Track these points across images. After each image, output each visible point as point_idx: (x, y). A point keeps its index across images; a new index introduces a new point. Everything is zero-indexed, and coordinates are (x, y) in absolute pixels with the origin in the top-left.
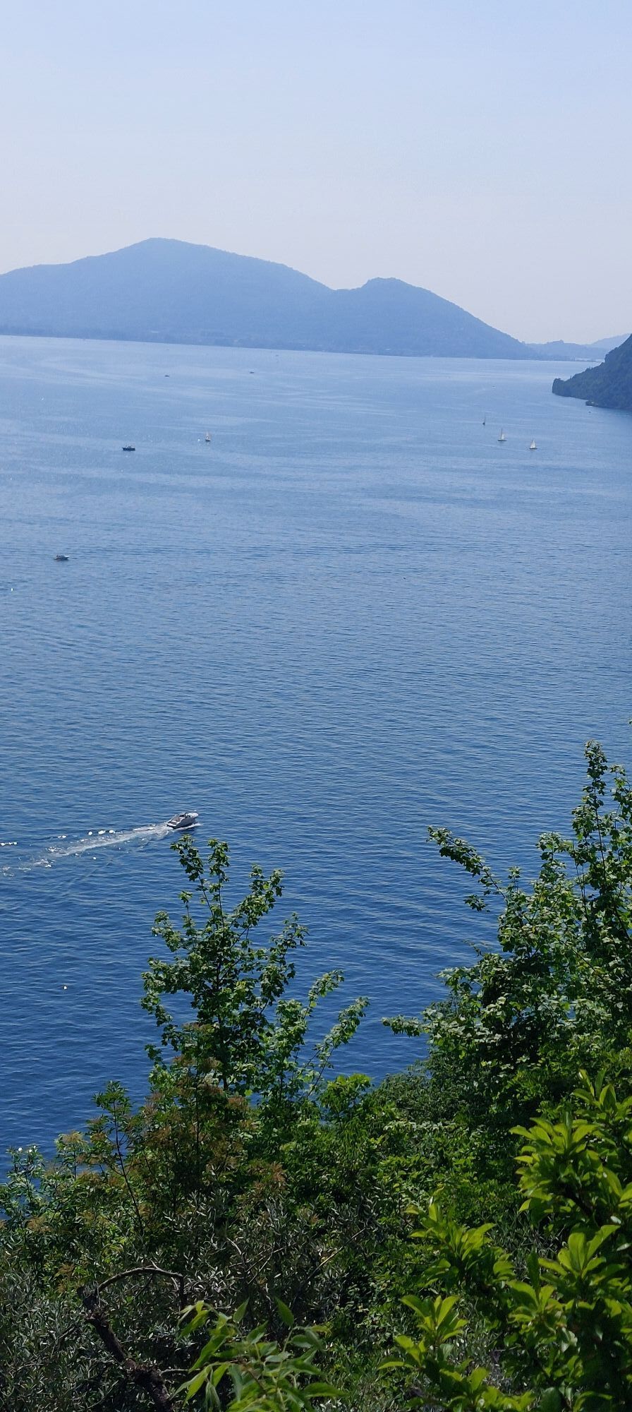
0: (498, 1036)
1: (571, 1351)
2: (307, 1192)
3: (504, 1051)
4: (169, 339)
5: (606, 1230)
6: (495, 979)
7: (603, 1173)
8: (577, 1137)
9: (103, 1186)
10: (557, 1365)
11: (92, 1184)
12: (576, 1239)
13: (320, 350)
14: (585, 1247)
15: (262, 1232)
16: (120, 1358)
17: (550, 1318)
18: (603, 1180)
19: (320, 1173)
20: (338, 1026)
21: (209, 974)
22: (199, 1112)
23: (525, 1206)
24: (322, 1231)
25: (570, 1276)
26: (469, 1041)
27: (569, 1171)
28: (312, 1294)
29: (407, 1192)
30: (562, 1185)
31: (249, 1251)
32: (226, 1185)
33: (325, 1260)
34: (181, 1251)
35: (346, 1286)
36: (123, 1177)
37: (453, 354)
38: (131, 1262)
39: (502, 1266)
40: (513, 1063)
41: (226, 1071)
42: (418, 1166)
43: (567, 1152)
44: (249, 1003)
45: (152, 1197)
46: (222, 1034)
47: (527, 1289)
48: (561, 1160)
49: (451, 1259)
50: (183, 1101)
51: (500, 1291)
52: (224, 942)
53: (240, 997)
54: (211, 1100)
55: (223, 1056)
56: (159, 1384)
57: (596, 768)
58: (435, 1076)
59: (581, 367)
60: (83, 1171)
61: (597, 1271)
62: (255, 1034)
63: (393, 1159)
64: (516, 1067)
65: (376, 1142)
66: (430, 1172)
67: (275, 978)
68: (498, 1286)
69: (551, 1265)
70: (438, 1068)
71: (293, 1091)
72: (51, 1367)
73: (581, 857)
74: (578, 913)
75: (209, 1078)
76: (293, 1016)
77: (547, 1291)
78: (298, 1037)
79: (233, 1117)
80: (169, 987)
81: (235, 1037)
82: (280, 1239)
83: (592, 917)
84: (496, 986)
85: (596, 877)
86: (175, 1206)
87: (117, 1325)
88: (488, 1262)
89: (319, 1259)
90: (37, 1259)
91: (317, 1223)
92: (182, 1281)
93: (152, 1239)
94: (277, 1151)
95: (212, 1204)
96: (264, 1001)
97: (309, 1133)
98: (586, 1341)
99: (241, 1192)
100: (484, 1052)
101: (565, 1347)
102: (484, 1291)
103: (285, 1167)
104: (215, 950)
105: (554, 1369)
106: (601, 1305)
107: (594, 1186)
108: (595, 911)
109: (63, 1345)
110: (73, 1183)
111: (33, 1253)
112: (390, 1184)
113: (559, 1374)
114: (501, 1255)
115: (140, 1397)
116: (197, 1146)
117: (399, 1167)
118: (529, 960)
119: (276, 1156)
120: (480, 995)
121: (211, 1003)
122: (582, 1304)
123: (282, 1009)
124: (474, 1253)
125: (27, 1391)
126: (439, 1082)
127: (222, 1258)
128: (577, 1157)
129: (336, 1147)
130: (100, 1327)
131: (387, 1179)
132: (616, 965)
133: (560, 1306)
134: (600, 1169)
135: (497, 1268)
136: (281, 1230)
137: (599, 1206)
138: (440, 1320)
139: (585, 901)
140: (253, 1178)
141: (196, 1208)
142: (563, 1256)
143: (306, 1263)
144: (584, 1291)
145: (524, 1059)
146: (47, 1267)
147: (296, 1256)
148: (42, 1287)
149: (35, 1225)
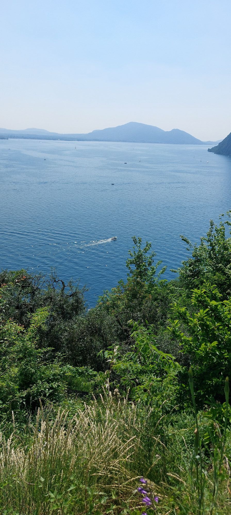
0: (191, 273)
1: (200, 330)
2: (156, 299)
3: (193, 276)
4: (134, 142)
5: (208, 309)
6: (191, 263)
7: (207, 299)
8: (202, 292)
9: (119, 297)
10: (197, 332)
11: (118, 297)
12: (201, 311)
13: (162, 143)
14: (203, 312)
15: (147, 306)
16: (122, 327)
17: (196, 324)
18: (207, 300)
19: (158, 296)
20: (162, 271)
21: (138, 261)
22: (136, 285)
23: (193, 304)
24: (158, 307)
25: (200, 317)
26: (186, 274)
27: (200, 298)
28: (156, 317)
29: (174, 300)
30: (199, 301)
31: (145, 309)
32: (141, 298)
33: (158, 311)
34: (133, 309)
35: (162, 316)
36: (123, 296)
37: (188, 144)
38: (124, 310)
39: (188, 314)
40: (194, 278)
41: (141, 278)
42: (176, 296)
43: (200, 295)
44: (145, 267)
45: (128, 299)
46: (140, 272)
47: (192, 319)
48: (199, 296)
49: (178, 313)
50: (134, 283)
51: (188, 319)
52: (141, 256)
53: (144, 265)
54: (139, 283)
55: (141, 276)
56: (129, 331)
57: (212, 224)
58: (180, 280)
59: (213, 146)
60: (116, 294)
61: (205, 316)
62: (146, 272)
63: (171, 294)
64: (195, 279)
65: (168, 291)
66: (178, 297)
67: (150, 262)
68: (187, 318)
69: (197, 315)
70: (181, 279)
71: (153, 282)
72: (109, 328)
73: (209, 241)
74: (207, 251)
75: (138, 279)
76: (153, 269)
77: (195, 320)
78: (154, 273)
79: (142, 286)
80: (131, 263)
81: (143, 272)
82: (150, 307)
83: (210, 252)
84: (191, 264)
85: (211, 245)
86: (132, 301)
87: (121, 321)
88: (185, 314)
89: (157, 311)
90: (108, 309)
91: (157, 305)
92: (133, 314)
93: (128, 307)
94: (150, 292)
95: (139, 301)
96: (148, 266)
97: (156, 290)
98: (202, 329)
99: (144, 299)
100: (189, 276)
101: (198, 330)
102: (184, 319)
103: (152, 295)
104: (139, 257)
105: (197, 333)
106: (206, 322)
107: (205, 301)
108: (211, 251)
109: (112, 324)
110: (114, 296)
111: (107, 309)
112: (171, 299)
113: (198, 334)
114: (188, 312)
115: (125, 333)
116: (136, 291)
117: (172, 296)
118: (198, 260)
119: (150, 293)
120: (188, 266)
121: (139, 266)
122: (202, 322)
123: (151, 268)
124: (183, 312)
125: (105, 332)
126: (181, 281)
127: (140, 311)
128: (202, 296)
129: (161, 292)
130: (118, 321)
131: (170, 298)
132: (214, 261)
133: (198, 322)
134: (206, 298)
135: (187, 315)
136: (150, 306)
137: (206, 304)
138: (175, 324)
139: (209, 249)
140: (146, 297)
141: (135, 301)
142: (199, 314)
143: (155, 312)
144: (202, 320)
145: (196, 277)
146: (110, 311)
147: (153, 310)
148: (109, 314)
149: (108, 303)
